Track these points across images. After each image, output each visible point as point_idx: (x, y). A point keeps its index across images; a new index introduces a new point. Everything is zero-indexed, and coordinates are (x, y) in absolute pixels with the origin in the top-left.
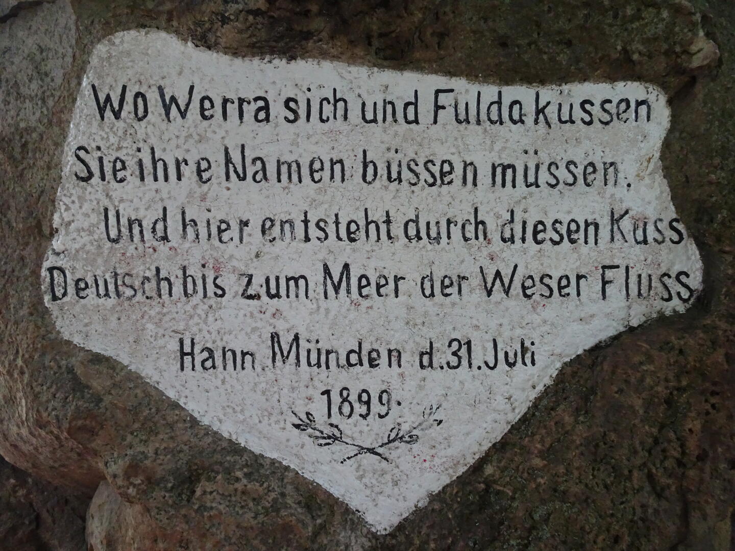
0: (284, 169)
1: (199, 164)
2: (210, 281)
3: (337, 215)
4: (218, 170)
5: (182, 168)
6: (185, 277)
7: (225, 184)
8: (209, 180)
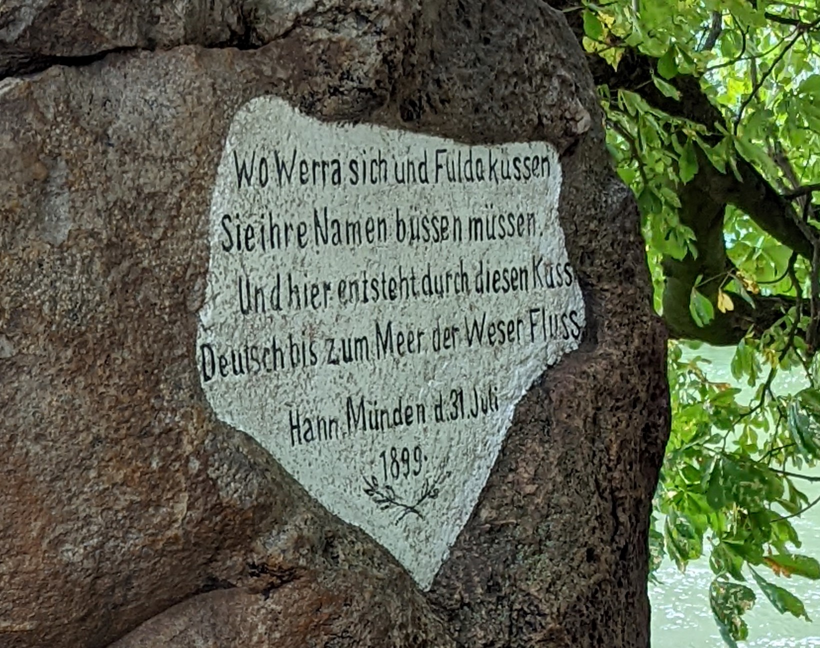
0: (350, 228)
1: (299, 228)
2: (307, 347)
3: (383, 274)
4: (310, 234)
5: (289, 233)
6: (292, 346)
7: (316, 248)
8: (306, 244)
